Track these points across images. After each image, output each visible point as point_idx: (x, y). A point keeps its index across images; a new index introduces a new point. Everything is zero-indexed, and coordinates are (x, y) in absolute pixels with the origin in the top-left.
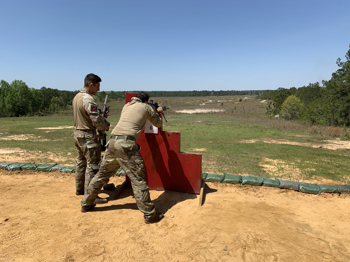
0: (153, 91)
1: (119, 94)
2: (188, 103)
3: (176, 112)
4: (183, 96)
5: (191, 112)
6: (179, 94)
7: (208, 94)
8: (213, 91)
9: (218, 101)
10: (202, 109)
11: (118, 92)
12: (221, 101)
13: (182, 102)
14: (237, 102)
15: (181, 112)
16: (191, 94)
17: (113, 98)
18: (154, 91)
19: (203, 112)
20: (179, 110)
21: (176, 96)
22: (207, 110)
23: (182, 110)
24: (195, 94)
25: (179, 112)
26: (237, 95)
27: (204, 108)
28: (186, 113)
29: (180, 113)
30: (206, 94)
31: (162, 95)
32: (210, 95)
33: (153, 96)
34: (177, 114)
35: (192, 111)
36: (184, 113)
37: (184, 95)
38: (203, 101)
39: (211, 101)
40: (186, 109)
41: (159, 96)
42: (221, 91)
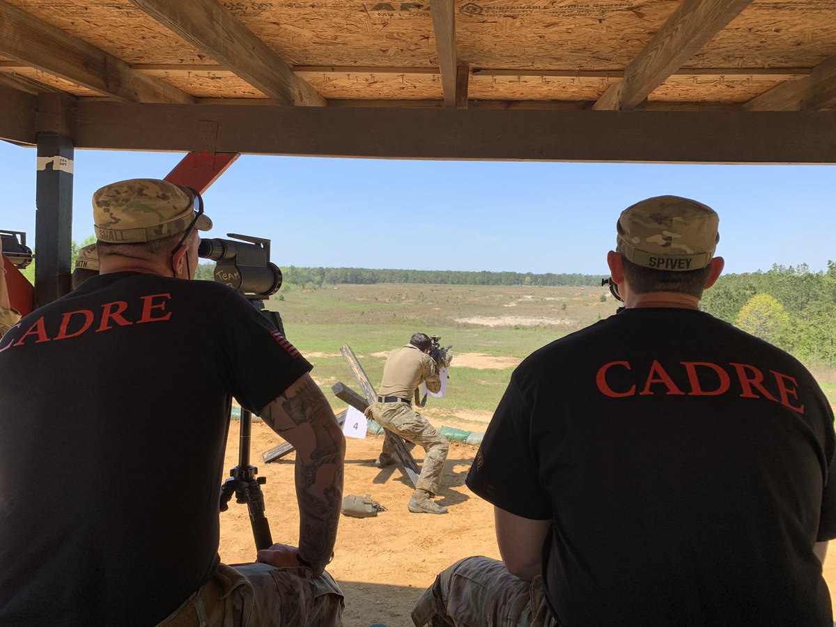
0: (386, 268)
1: (309, 273)
2: (476, 299)
3: (456, 320)
4: (457, 283)
5: (491, 322)
6: (449, 277)
7: (517, 280)
8: (529, 274)
9: (547, 299)
10: (519, 317)
11: (305, 269)
12: (553, 299)
13: (460, 296)
14: (596, 303)
15: (469, 322)
16: (477, 279)
17: (297, 283)
18: (387, 270)
19: (522, 324)
20: (461, 317)
21: (443, 281)
22: (529, 320)
23: (469, 316)
24: (487, 279)
25: (464, 320)
26: (588, 284)
27: (522, 315)
28: (482, 326)
29: (466, 326)
30: (514, 279)
31: (407, 278)
32: (522, 284)
33: (388, 280)
34: (459, 326)
35: (494, 321)
36: (475, 326)
37: (460, 280)
38: (511, 298)
39: (529, 297)
40: (479, 314)
41: (399, 282)
42: (549, 275)
